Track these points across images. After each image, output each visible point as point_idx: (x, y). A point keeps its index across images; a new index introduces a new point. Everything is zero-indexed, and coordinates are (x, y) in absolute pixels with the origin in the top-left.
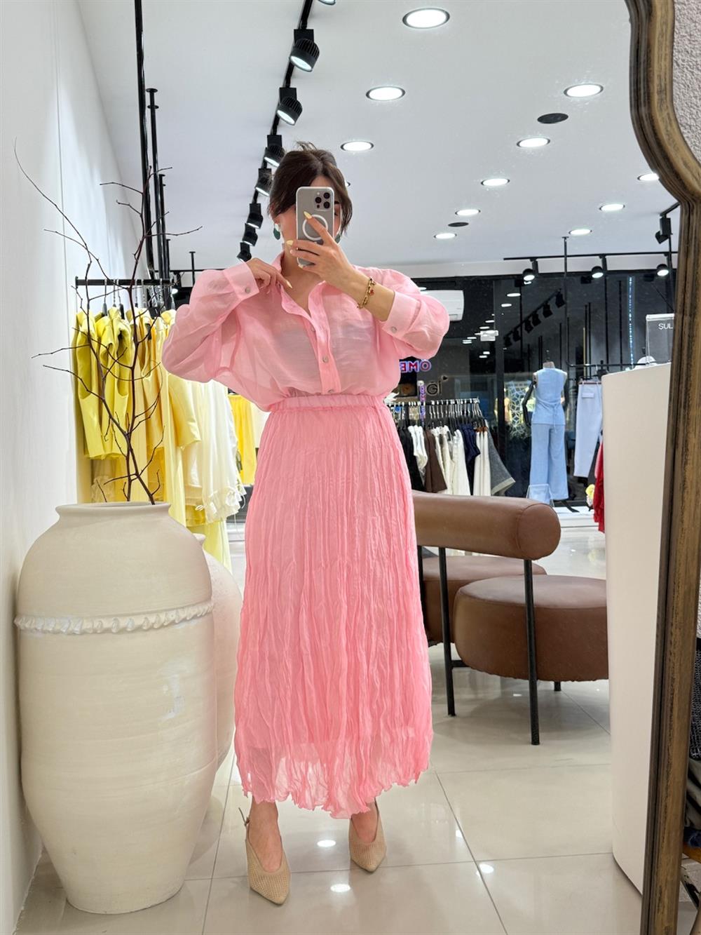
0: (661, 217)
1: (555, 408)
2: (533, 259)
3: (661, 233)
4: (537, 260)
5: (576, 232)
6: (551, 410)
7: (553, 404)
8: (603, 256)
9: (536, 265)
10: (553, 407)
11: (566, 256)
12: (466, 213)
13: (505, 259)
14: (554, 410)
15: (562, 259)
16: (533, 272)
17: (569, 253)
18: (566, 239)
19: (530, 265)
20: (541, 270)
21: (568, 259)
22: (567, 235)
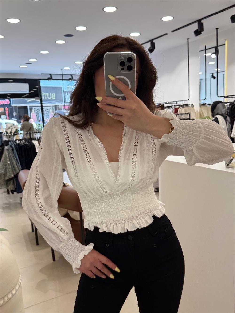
2: (50, 75)
4: (52, 75)
5: (65, 68)
8: (72, 75)
12: (31, 60)
13: (42, 74)
15: (61, 75)
16: (50, 78)
17: (63, 74)
18: (62, 70)
19: (49, 77)
20: (53, 78)
21: (63, 75)
22: (62, 69)
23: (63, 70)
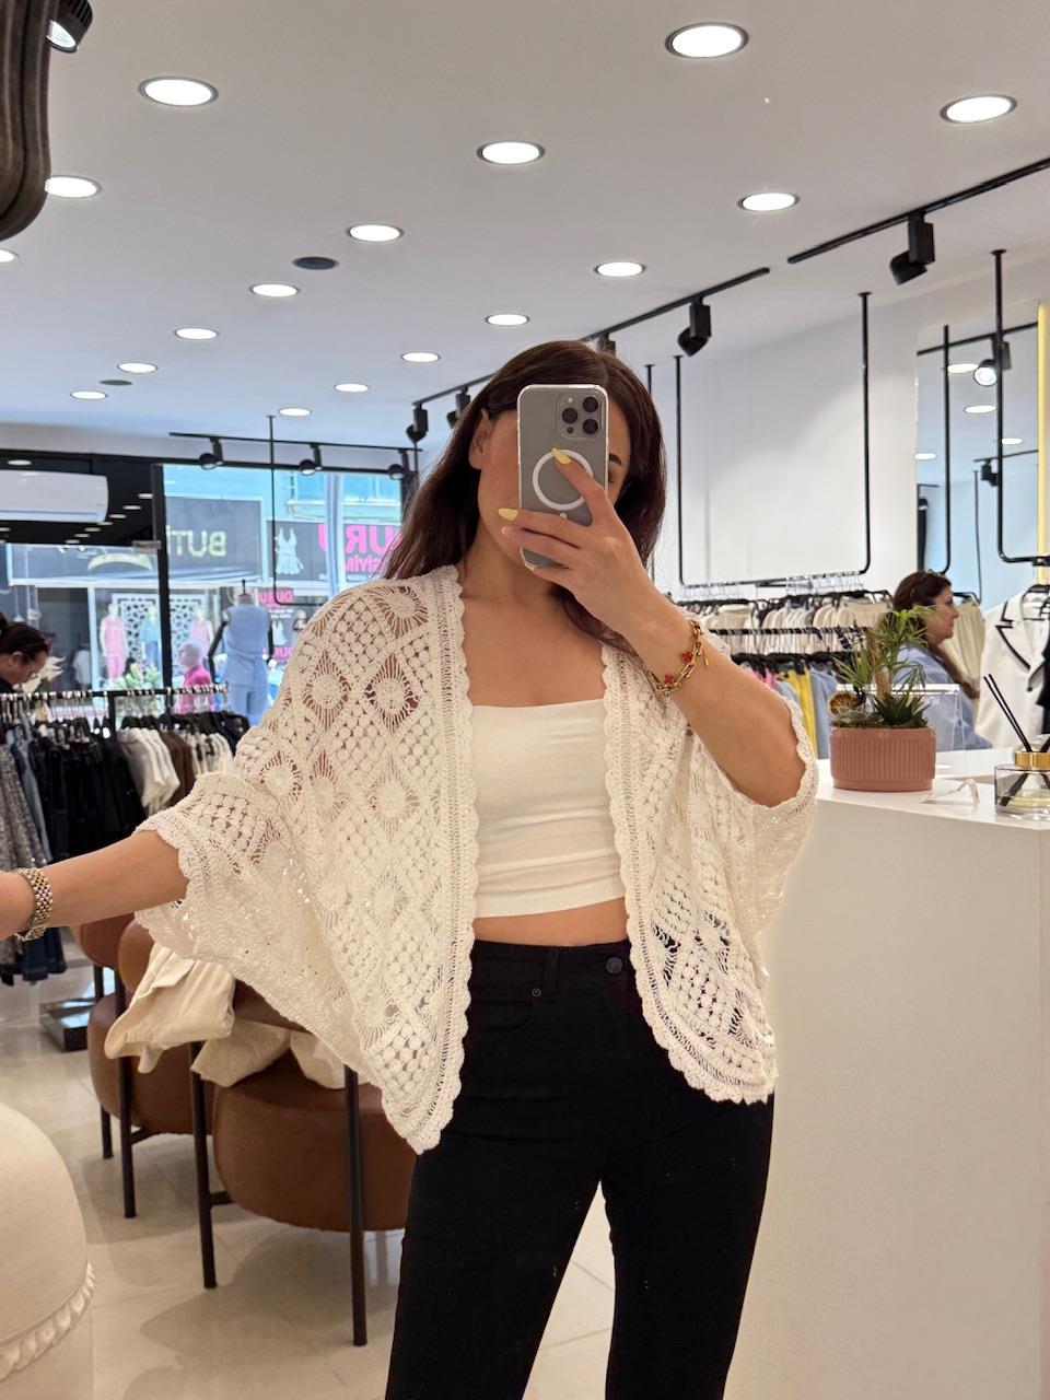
0: (414, 407)
1: (256, 663)
2: (214, 439)
3: (415, 429)
4: (221, 441)
5: (288, 412)
6: (251, 667)
7: (253, 657)
8: (315, 445)
9: (218, 447)
10: (252, 661)
11: (272, 441)
12: (131, 368)
13: (172, 434)
14: (254, 665)
15: (268, 444)
16: (212, 459)
17: (275, 438)
18: (271, 418)
20: (226, 457)
21: (275, 444)
22: (273, 413)
23: (274, 420)
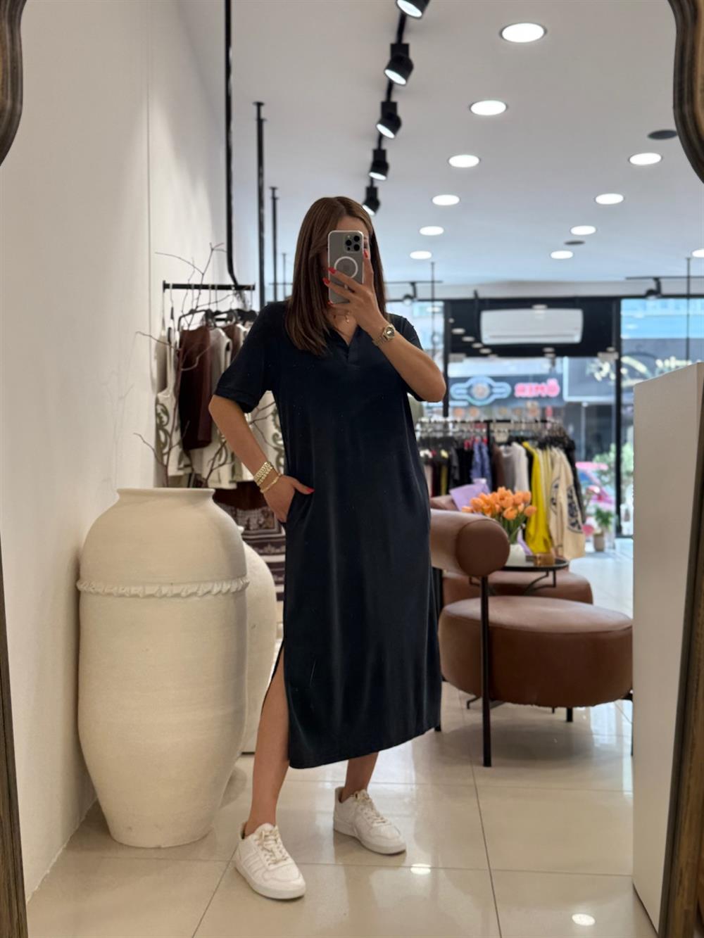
2: (657, 279)
4: (661, 280)
5: (698, 253)
9: (659, 285)
11: (688, 277)
12: (579, 231)
13: (627, 278)
15: (685, 280)
16: (656, 293)
17: (693, 273)
18: (689, 260)
19: (653, 286)
20: (665, 290)
21: (692, 280)
22: (689, 256)
23: (692, 263)
